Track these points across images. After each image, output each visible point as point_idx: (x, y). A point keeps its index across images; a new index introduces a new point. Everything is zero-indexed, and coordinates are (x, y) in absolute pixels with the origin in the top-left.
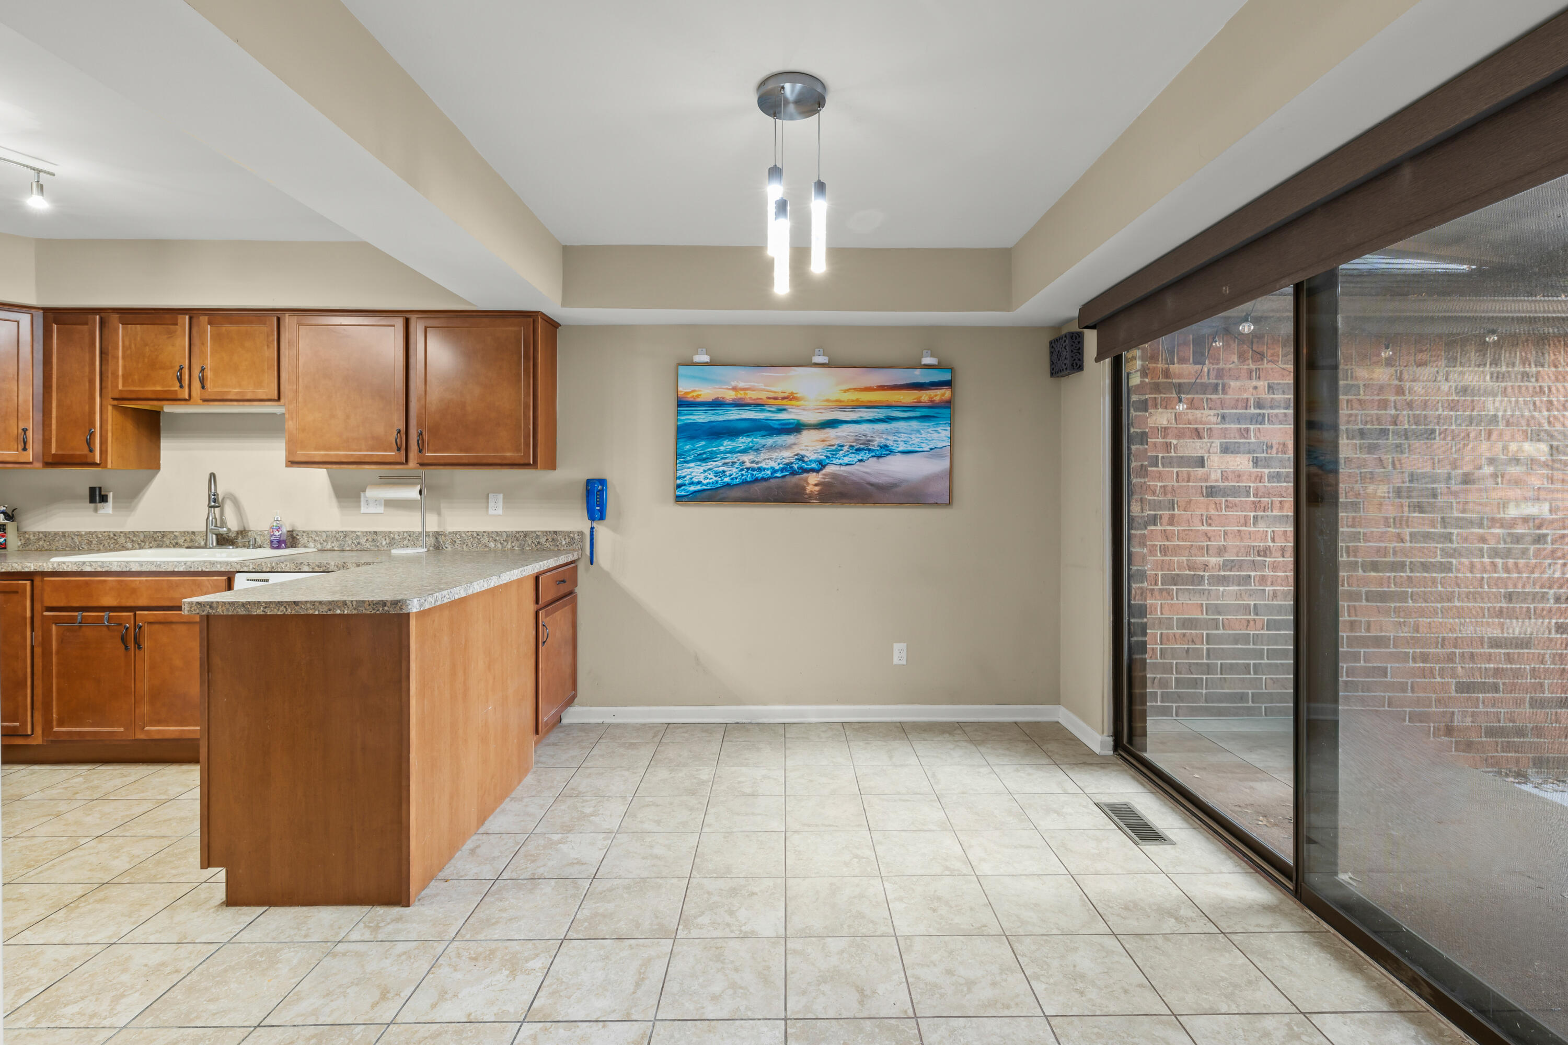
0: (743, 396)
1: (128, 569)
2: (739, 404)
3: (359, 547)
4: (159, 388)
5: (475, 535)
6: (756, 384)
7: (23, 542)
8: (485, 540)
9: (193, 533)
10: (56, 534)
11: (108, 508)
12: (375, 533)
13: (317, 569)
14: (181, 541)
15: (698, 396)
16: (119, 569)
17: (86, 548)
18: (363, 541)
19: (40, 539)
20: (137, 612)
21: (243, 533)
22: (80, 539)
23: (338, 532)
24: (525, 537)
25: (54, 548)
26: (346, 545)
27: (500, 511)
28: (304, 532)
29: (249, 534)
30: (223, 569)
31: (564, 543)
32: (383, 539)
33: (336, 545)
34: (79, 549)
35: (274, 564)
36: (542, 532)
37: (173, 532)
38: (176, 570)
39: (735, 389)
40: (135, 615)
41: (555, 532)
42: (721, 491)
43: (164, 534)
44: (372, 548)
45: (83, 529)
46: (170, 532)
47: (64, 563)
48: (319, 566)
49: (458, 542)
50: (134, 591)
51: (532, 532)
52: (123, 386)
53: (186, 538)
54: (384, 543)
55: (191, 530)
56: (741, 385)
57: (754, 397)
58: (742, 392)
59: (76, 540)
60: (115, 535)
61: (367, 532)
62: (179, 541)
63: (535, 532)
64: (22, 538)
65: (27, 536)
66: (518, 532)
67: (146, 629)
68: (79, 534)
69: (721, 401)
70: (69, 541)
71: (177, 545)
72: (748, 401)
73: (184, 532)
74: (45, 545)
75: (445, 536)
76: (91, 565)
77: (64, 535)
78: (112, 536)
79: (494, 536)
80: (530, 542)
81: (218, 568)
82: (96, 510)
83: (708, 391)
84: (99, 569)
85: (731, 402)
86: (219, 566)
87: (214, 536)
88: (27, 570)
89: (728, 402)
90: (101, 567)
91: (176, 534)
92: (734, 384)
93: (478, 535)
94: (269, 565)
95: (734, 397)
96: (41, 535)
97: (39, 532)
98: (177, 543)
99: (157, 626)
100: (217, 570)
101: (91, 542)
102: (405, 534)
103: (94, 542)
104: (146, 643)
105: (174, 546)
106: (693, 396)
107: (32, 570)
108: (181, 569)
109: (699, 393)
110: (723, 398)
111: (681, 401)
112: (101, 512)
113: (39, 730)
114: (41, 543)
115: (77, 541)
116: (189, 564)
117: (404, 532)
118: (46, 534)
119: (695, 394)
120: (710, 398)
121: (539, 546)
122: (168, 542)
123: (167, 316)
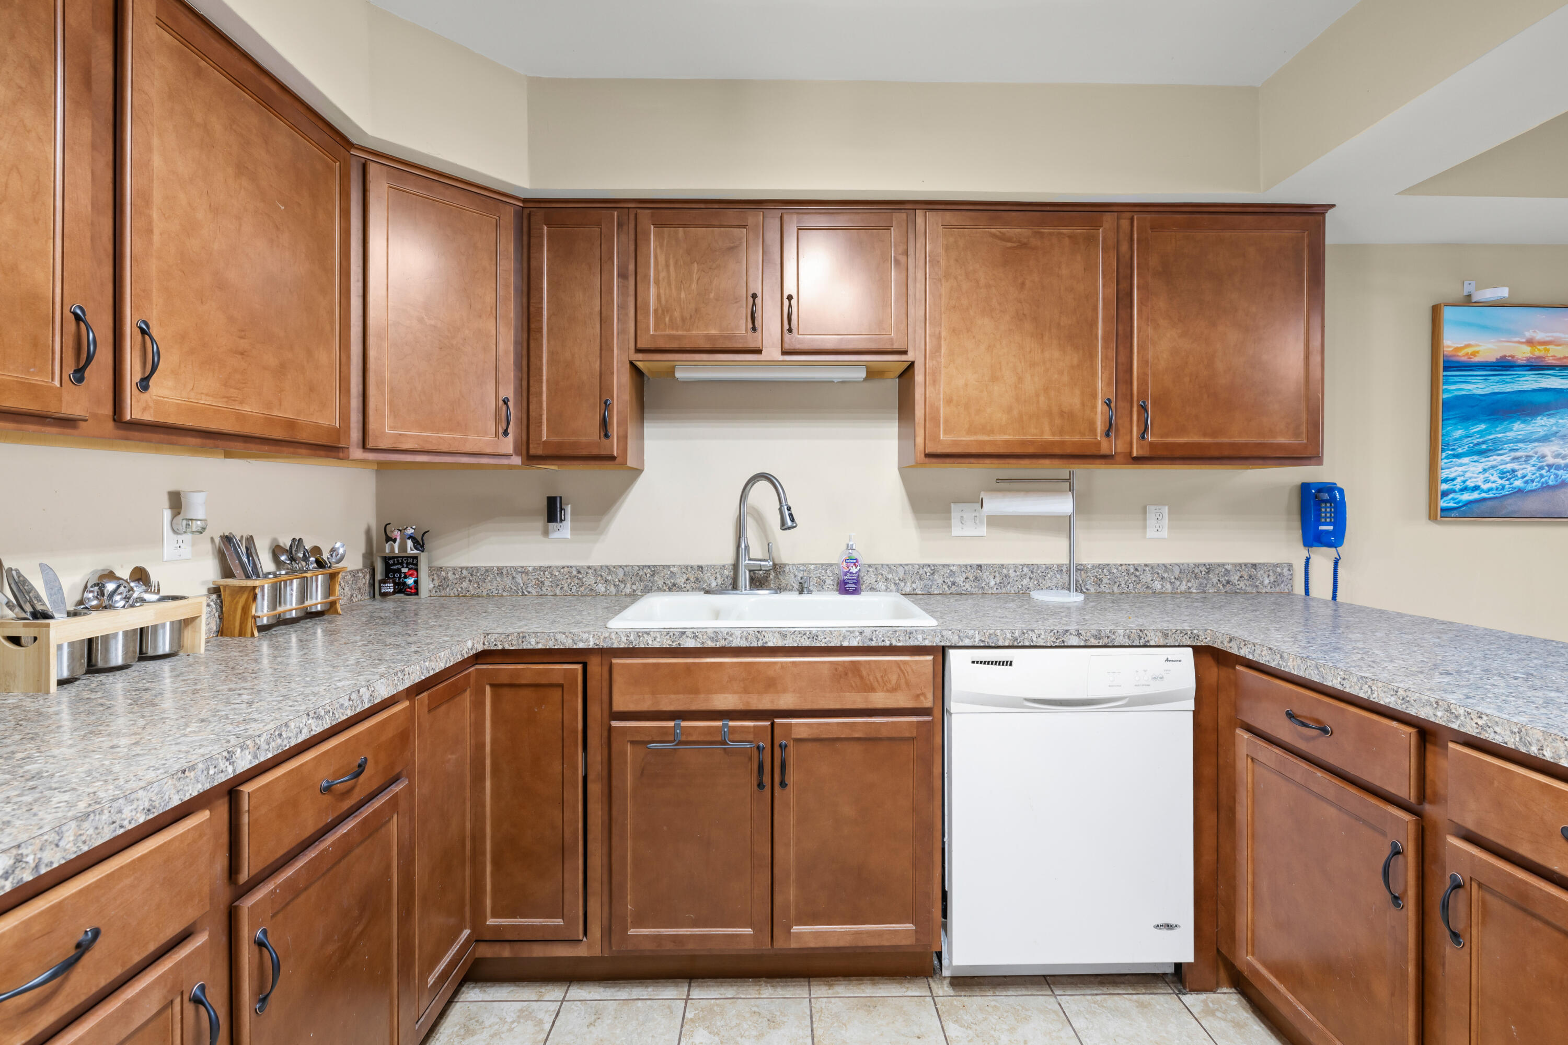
0: (1542, 354)
1: (760, 644)
2: (1537, 367)
3: (954, 589)
4: (713, 331)
5: (1132, 570)
6: (1561, 335)
7: (437, 583)
8: (1147, 578)
9: (700, 568)
10: (488, 570)
11: (564, 530)
12: (980, 567)
13: (1093, 642)
14: (681, 581)
15: (1474, 354)
16: (744, 644)
17: (534, 592)
18: (960, 579)
19: (462, 579)
20: (777, 721)
21: (778, 568)
22: (525, 578)
23: (923, 566)
24: (1208, 573)
25: (485, 593)
26: (935, 587)
27: (1165, 533)
28: (870, 566)
29: (787, 569)
30: (927, 643)
31: (1266, 582)
32: (991, 577)
33: (919, 586)
34: (523, 594)
35: (1017, 634)
36: (1234, 565)
37: (669, 567)
38: (845, 644)
39: (1530, 342)
40: (773, 724)
41: (1254, 566)
42: (1510, 501)
43: (654, 570)
44: (974, 591)
45: (532, 562)
46: (664, 567)
47: (648, 634)
48: (1096, 637)
49: (1105, 581)
50: (771, 684)
51: (1219, 565)
52: (655, 330)
53: (690, 575)
54: (992, 583)
55: (695, 562)
56: (1540, 336)
57: (1560, 355)
58: (1541, 348)
59: (519, 579)
60: (579, 572)
61: (966, 566)
62: (678, 581)
63: (1224, 565)
64: (435, 577)
65: (443, 574)
66: (1197, 565)
67: (792, 750)
68: (524, 571)
69: (1509, 361)
70: (508, 581)
71: (674, 587)
72: (1550, 361)
73: (687, 567)
74: (471, 588)
75: (1086, 572)
76: (695, 637)
77: (500, 571)
78: (575, 573)
79: (1161, 571)
80: (1215, 580)
81: (919, 641)
82: (546, 533)
83: (1490, 346)
84: (710, 644)
85: (1524, 362)
86: (920, 637)
87: (747, 572)
88: (581, 645)
89: (1520, 362)
90: (712, 639)
91: (674, 570)
92: (1529, 334)
93: (1136, 570)
94: (1009, 636)
95: (1529, 355)
96: (465, 572)
97: (462, 568)
98: (674, 585)
99: (809, 746)
100: (916, 643)
101: (543, 583)
102: (1025, 569)
103: (547, 583)
104: (793, 777)
105: (670, 590)
106: (1467, 354)
107: (591, 645)
108: (854, 643)
109: (1476, 349)
110: (1513, 357)
111: (1448, 361)
112: (555, 535)
113: (596, 930)
114: (465, 585)
115: (520, 581)
116: (868, 633)
117: (1023, 566)
118: (472, 571)
119: (1470, 350)
120: (1492, 357)
121: (1228, 587)
122: (660, 583)
123: (730, 212)
